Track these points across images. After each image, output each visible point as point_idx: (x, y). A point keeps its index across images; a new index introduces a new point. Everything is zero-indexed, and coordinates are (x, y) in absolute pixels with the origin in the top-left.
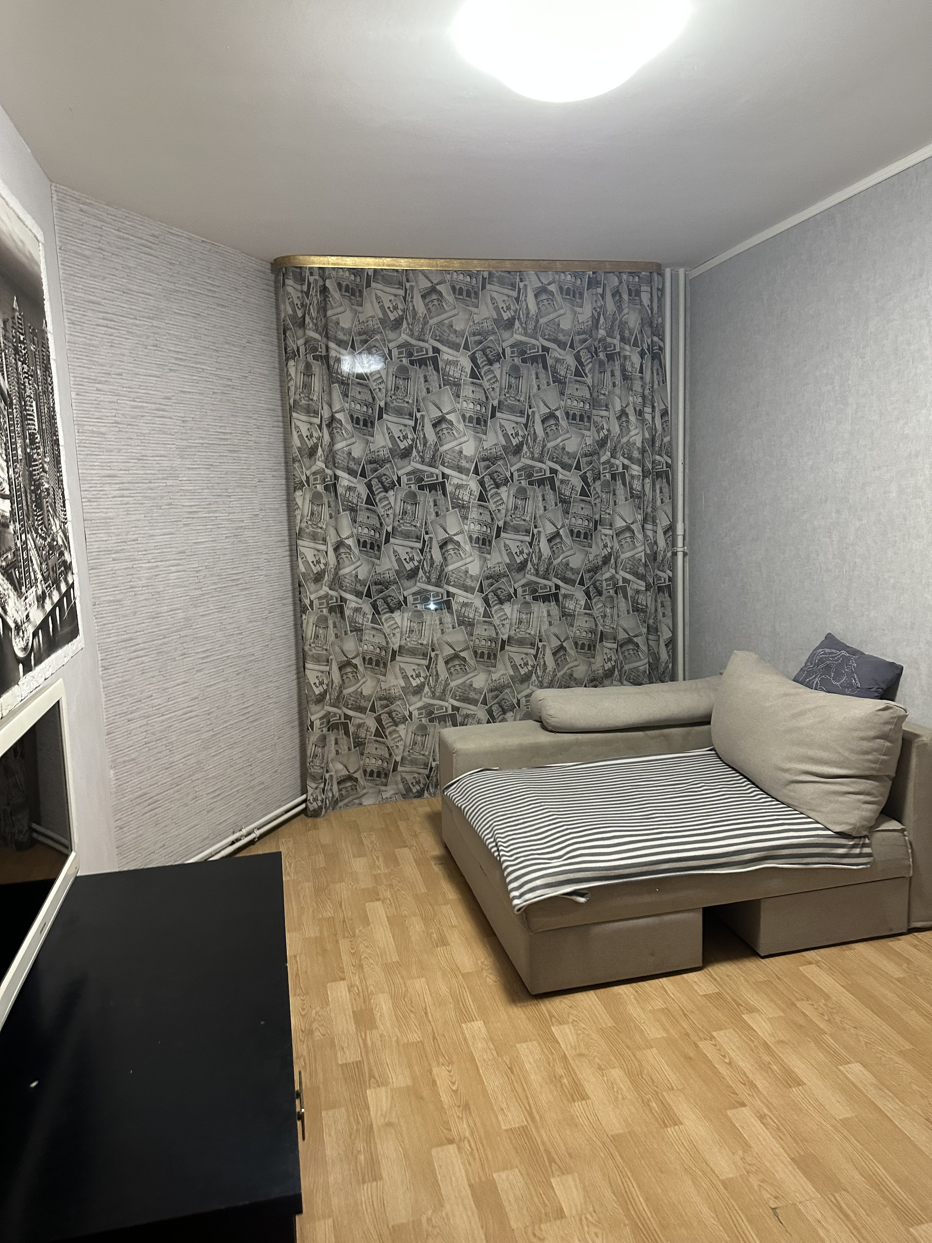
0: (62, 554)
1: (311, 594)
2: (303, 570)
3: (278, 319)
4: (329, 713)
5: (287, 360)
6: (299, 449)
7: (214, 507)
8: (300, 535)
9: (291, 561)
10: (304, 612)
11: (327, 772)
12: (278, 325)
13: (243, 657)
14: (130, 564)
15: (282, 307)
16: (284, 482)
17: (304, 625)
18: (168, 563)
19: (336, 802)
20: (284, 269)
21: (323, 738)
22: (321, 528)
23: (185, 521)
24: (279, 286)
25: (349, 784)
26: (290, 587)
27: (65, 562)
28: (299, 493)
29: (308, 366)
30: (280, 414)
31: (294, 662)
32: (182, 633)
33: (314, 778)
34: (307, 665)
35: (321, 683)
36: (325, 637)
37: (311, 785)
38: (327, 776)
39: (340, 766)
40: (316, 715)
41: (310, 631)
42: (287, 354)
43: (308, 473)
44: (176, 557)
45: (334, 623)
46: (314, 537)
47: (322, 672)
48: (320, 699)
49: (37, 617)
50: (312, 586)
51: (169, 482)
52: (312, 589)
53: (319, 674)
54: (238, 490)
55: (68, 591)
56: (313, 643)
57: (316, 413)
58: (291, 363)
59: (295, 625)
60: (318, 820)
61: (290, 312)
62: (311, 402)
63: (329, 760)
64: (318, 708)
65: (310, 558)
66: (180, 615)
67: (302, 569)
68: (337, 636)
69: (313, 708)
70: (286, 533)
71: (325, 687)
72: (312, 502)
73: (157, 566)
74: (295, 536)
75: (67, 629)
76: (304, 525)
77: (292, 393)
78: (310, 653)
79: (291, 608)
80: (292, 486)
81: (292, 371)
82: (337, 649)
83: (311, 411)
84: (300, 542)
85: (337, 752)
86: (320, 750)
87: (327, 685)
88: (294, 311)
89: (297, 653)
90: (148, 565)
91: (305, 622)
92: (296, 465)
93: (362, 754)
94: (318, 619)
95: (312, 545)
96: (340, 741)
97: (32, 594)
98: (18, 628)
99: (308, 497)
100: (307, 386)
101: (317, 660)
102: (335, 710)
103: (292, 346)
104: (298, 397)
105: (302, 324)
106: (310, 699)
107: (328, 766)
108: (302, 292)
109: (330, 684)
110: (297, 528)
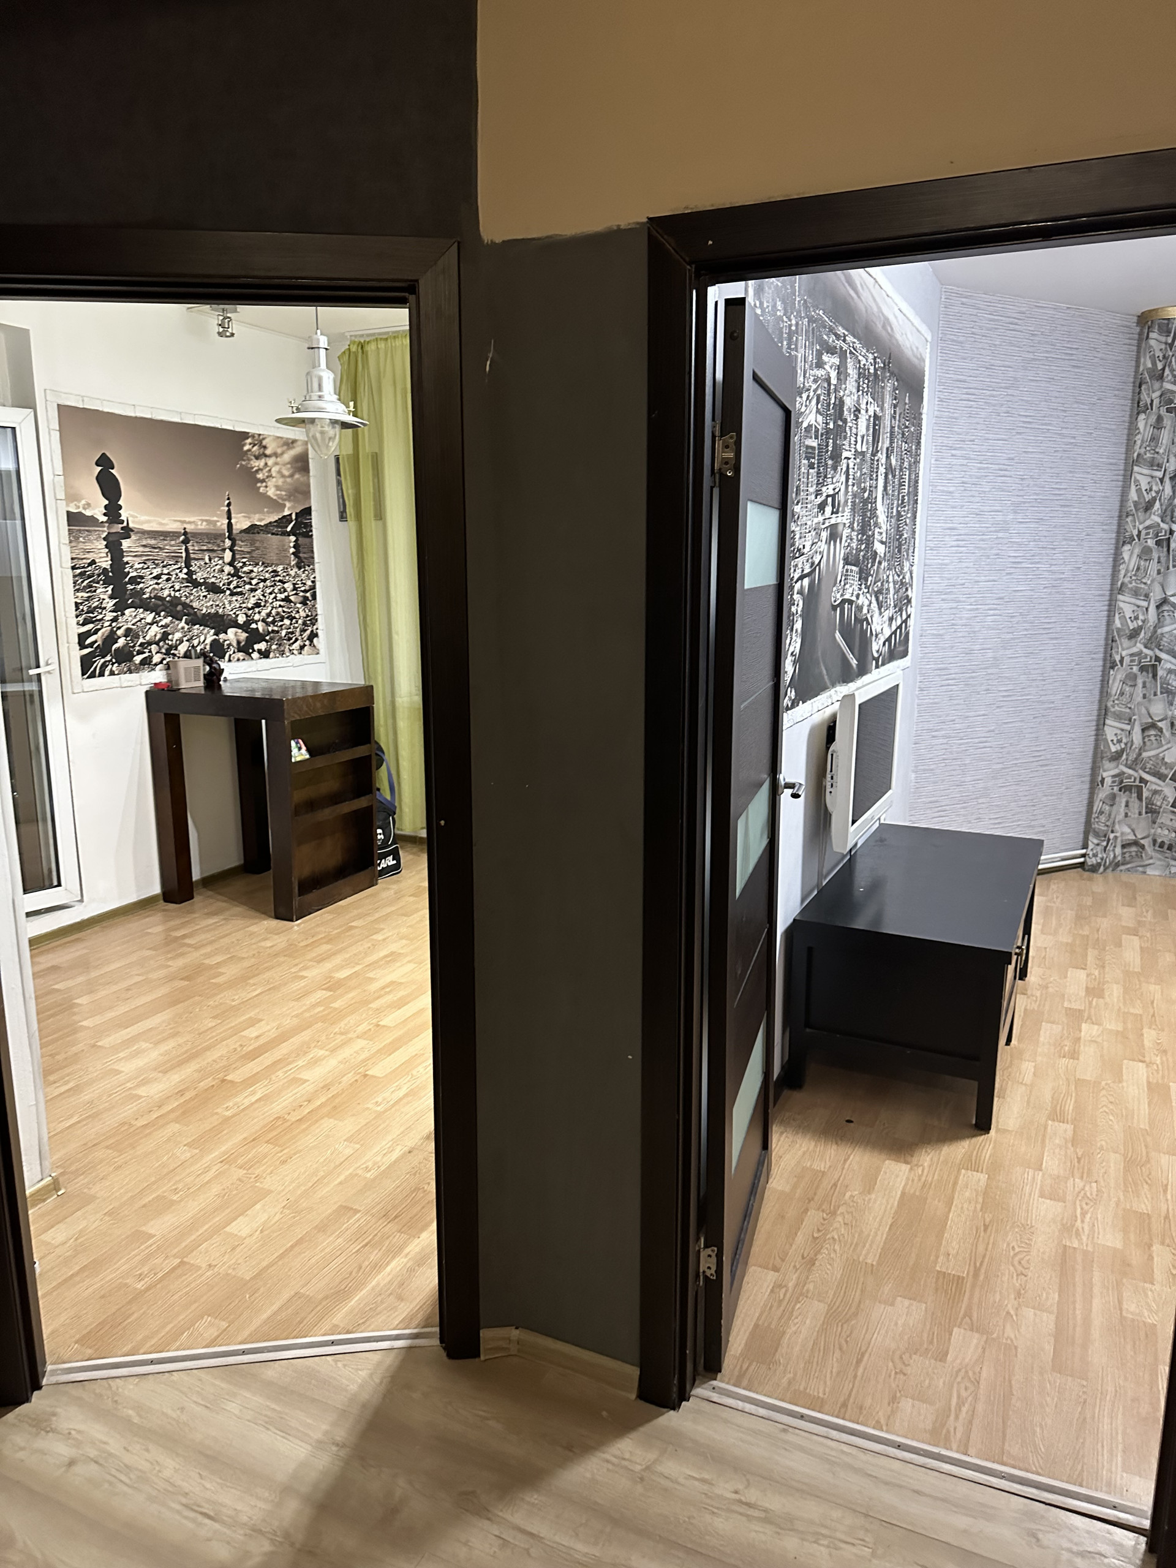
0: (907, 590)
1: (1123, 649)
2: (1119, 626)
3: (1136, 372)
4: (1124, 773)
5: (1138, 414)
6: (1136, 504)
7: (1037, 559)
8: (1121, 590)
9: (1109, 616)
10: (1112, 668)
11: (1112, 832)
12: (1135, 377)
13: (1043, 702)
14: (954, 605)
15: (1142, 360)
16: (1114, 535)
17: (1111, 682)
18: (987, 607)
19: (1117, 865)
20: (1150, 323)
21: (1113, 797)
22: (1145, 584)
23: (1009, 570)
24: (1142, 339)
25: (1134, 849)
26: (1103, 642)
27: (908, 596)
28: (1127, 547)
29: (1160, 419)
30: (1122, 467)
31: (1095, 718)
32: (990, 671)
33: (1097, 835)
34: (1108, 722)
35: (1120, 741)
36: (1131, 695)
37: (1093, 840)
38: (1112, 836)
39: (1127, 830)
40: (1109, 772)
41: (1115, 687)
42: (1139, 407)
43: (1141, 527)
44: (995, 602)
45: (1144, 683)
46: (1136, 593)
47: (1122, 730)
48: (1116, 757)
49: (887, 633)
50: (1126, 642)
51: (1000, 535)
52: (1125, 646)
53: (1119, 732)
54: (1064, 543)
55: (906, 619)
56: (1118, 699)
57: (1159, 466)
58: (1142, 416)
59: (1102, 681)
60: (1095, 875)
61: (1150, 365)
62: (1156, 455)
63: (1117, 820)
64: (1113, 764)
65: (1128, 614)
66: (990, 654)
67: (1118, 623)
68: (1144, 697)
69: (1107, 764)
70: (1108, 587)
71: (1123, 746)
72: (1140, 557)
73: (977, 609)
74: (1116, 590)
75: (902, 648)
76: (1127, 580)
77: (1137, 447)
78: (1112, 710)
79: (1101, 663)
80: (1122, 539)
81: (1141, 425)
82: (1144, 711)
83: (1154, 464)
84: (1120, 597)
85: (1126, 815)
86: (1107, 808)
87: (1126, 744)
88: (1154, 364)
89: (1100, 709)
90: (969, 607)
91: (1111, 678)
92: (1129, 519)
93: (1154, 822)
94: (1126, 676)
95: (1133, 600)
96: (1130, 804)
97: (887, 614)
98: (877, 636)
99: (1137, 551)
100: (1154, 439)
101: (1119, 717)
102: (1131, 772)
103: (1145, 398)
104: (1143, 450)
105: (1161, 377)
106: (1105, 755)
107: (1113, 826)
108: (1166, 343)
109: (1129, 745)
110: (1119, 583)
